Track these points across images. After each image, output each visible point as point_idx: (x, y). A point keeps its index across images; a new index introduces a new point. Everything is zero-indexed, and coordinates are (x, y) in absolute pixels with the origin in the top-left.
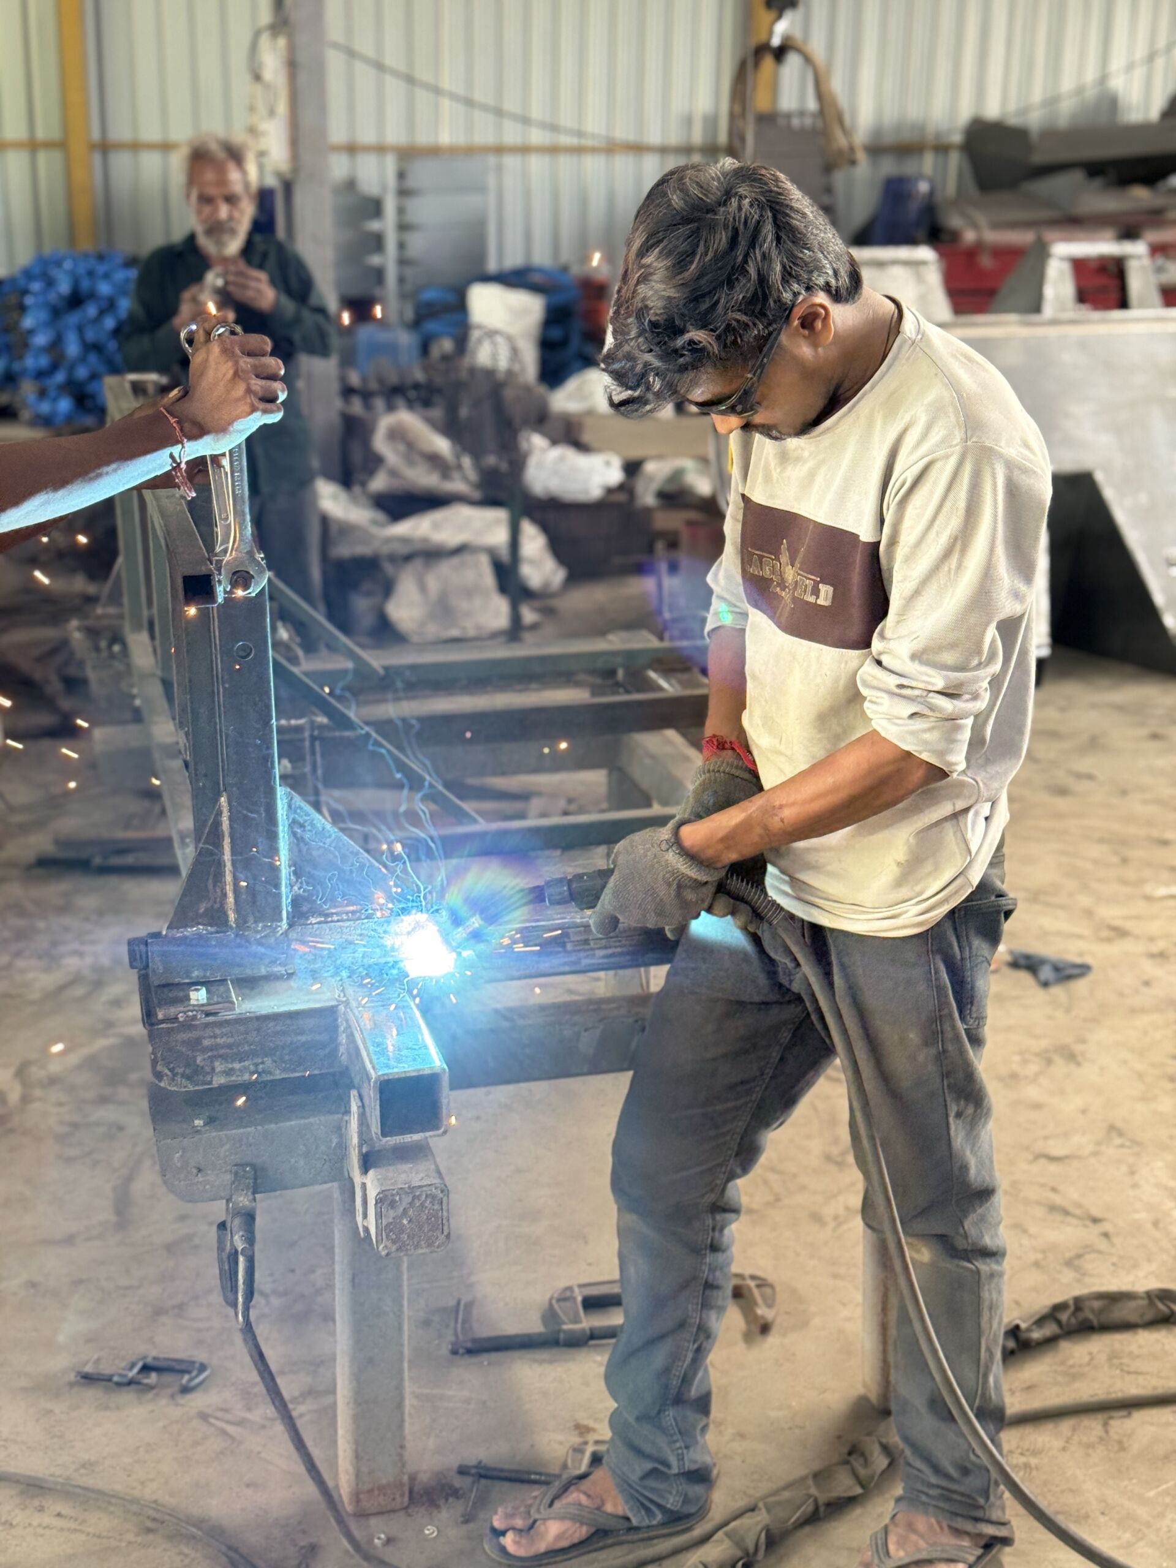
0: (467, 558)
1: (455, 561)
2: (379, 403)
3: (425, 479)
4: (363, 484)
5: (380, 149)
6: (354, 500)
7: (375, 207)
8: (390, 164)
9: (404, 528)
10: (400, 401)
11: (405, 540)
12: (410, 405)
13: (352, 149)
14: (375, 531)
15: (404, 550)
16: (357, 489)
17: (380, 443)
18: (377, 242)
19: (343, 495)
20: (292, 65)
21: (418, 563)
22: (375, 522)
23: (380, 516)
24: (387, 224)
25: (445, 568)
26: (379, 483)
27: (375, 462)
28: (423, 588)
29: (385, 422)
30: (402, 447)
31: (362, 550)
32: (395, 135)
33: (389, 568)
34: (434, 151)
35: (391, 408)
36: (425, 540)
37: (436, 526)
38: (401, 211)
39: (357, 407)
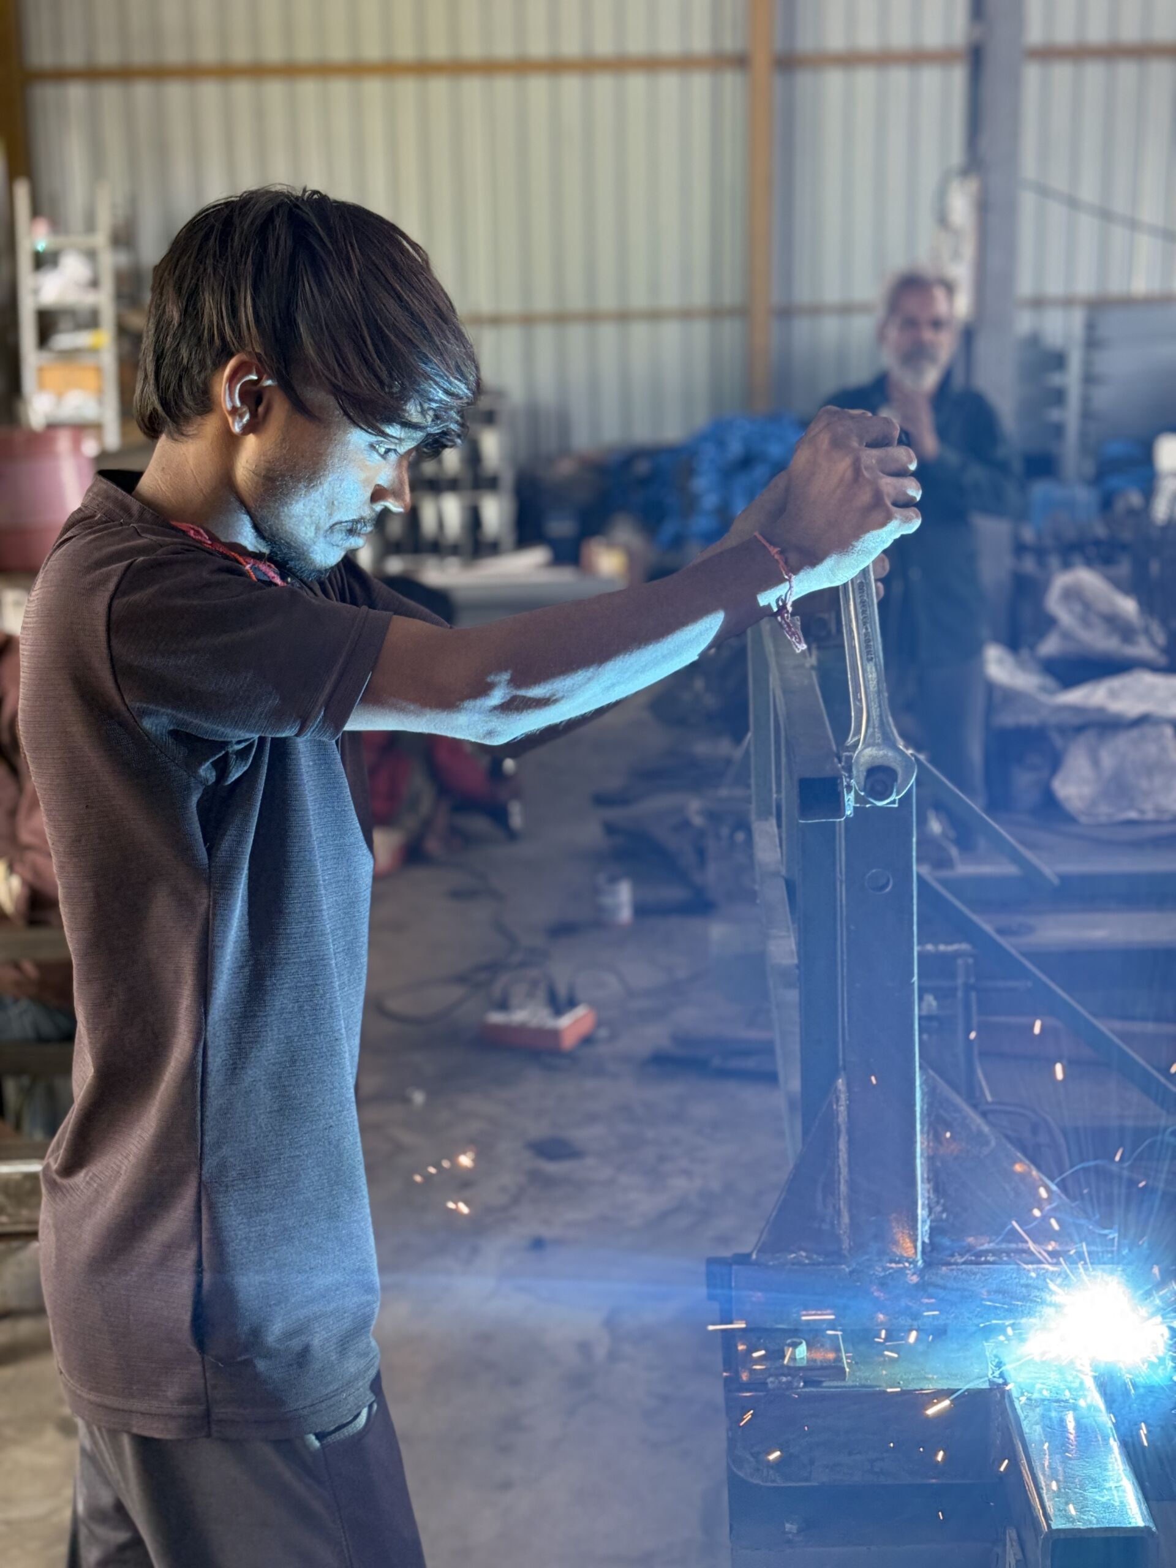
0: (1149, 730)
1: (1134, 733)
2: (1054, 561)
3: (1102, 642)
4: (1032, 647)
5: (1068, 302)
6: (1021, 665)
7: (1058, 361)
8: (1078, 318)
9: (1075, 696)
10: (1077, 558)
11: (1076, 709)
12: (1089, 563)
13: (1038, 303)
14: (1044, 698)
15: (1077, 721)
16: (1025, 653)
17: (1054, 603)
18: (1058, 397)
19: (1009, 659)
20: (983, 207)
21: (1090, 736)
22: (1043, 689)
23: (1050, 682)
24: (1072, 378)
25: (1122, 741)
26: (1050, 646)
27: (1049, 623)
28: (1096, 762)
29: (1062, 580)
30: (1078, 608)
31: (1027, 719)
32: (1085, 286)
33: (1058, 741)
34: (1127, 302)
35: (1067, 565)
36: (1101, 710)
37: (1113, 694)
38: (1087, 363)
39: (1029, 565)
